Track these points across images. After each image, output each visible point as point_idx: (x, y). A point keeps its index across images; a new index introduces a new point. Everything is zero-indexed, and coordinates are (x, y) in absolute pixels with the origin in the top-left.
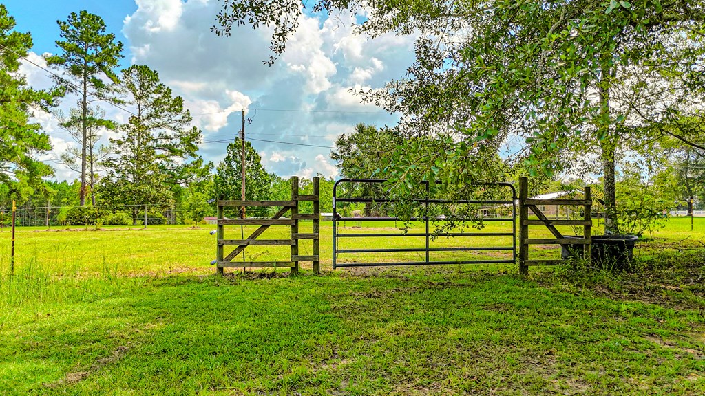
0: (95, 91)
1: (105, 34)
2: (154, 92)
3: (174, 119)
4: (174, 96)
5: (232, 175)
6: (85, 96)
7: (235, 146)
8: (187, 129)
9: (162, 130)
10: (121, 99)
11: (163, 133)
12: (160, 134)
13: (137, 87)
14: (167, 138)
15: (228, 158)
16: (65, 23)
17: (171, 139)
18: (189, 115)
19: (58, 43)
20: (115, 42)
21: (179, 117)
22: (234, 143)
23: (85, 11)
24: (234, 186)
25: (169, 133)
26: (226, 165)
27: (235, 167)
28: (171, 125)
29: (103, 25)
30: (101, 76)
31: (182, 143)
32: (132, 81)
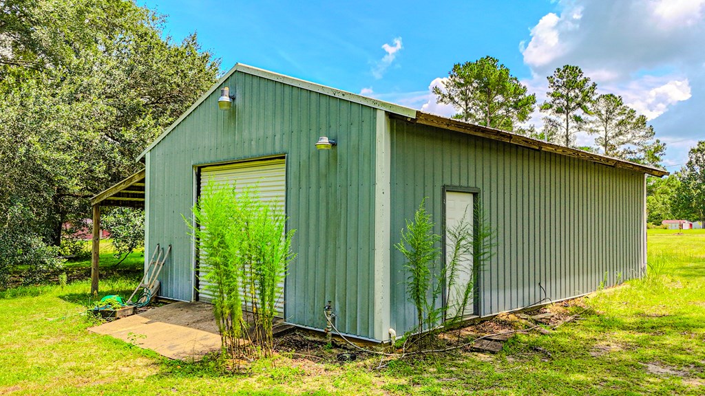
0: (575, 124)
1: (582, 78)
2: (618, 114)
3: (637, 135)
4: (637, 115)
5: (695, 180)
6: (567, 130)
7: (698, 150)
8: (650, 142)
9: (626, 146)
10: (596, 129)
11: (627, 148)
12: (625, 150)
13: (603, 112)
14: (631, 153)
15: (690, 162)
16: (552, 77)
17: (636, 153)
18: (652, 130)
19: (549, 94)
20: (590, 84)
21: (642, 133)
22: (696, 147)
23: (568, 66)
24: (699, 191)
25: (634, 148)
26: (689, 170)
27: (698, 171)
28: (635, 141)
29: (580, 72)
30: (579, 112)
31: (646, 156)
32: (599, 108)
